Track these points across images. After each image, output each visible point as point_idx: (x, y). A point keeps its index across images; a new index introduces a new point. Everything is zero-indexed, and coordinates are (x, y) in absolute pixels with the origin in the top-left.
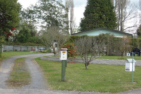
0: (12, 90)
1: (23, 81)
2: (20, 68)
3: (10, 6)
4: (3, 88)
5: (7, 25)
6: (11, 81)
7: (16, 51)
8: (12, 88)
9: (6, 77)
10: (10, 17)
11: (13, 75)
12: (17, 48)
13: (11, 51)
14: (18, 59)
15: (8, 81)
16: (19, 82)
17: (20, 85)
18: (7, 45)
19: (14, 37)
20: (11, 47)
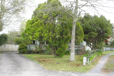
0: (104, 75)
1: (112, 69)
2: (112, 61)
3: (106, 25)
4: (99, 73)
5: (104, 36)
6: (104, 69)
7: (112, 50)
8: (104, 73)
9: (102, 66)
10: (106, 31)
11: (106, 65)
12: (112, 49)
13: (109, 51)
14: (111, 55)
15: (102, 69)
16: (109, 70)
17: (109, 71)
18: (107, 47)
19: (111, 43)
20: (109, 49)
